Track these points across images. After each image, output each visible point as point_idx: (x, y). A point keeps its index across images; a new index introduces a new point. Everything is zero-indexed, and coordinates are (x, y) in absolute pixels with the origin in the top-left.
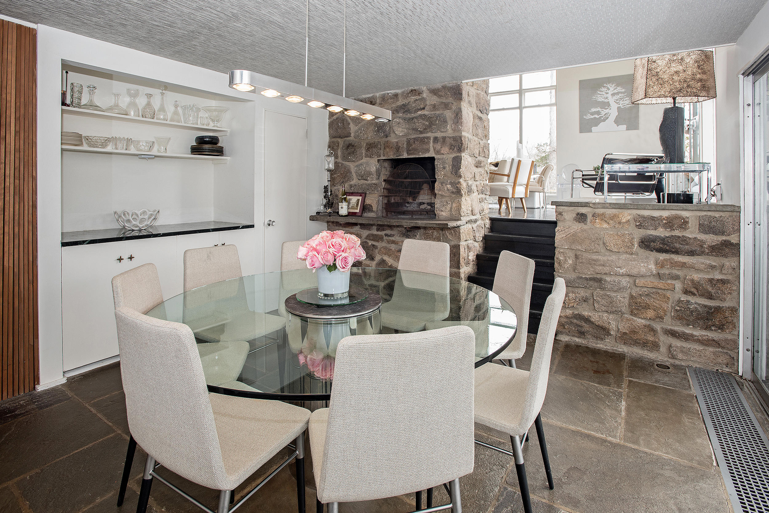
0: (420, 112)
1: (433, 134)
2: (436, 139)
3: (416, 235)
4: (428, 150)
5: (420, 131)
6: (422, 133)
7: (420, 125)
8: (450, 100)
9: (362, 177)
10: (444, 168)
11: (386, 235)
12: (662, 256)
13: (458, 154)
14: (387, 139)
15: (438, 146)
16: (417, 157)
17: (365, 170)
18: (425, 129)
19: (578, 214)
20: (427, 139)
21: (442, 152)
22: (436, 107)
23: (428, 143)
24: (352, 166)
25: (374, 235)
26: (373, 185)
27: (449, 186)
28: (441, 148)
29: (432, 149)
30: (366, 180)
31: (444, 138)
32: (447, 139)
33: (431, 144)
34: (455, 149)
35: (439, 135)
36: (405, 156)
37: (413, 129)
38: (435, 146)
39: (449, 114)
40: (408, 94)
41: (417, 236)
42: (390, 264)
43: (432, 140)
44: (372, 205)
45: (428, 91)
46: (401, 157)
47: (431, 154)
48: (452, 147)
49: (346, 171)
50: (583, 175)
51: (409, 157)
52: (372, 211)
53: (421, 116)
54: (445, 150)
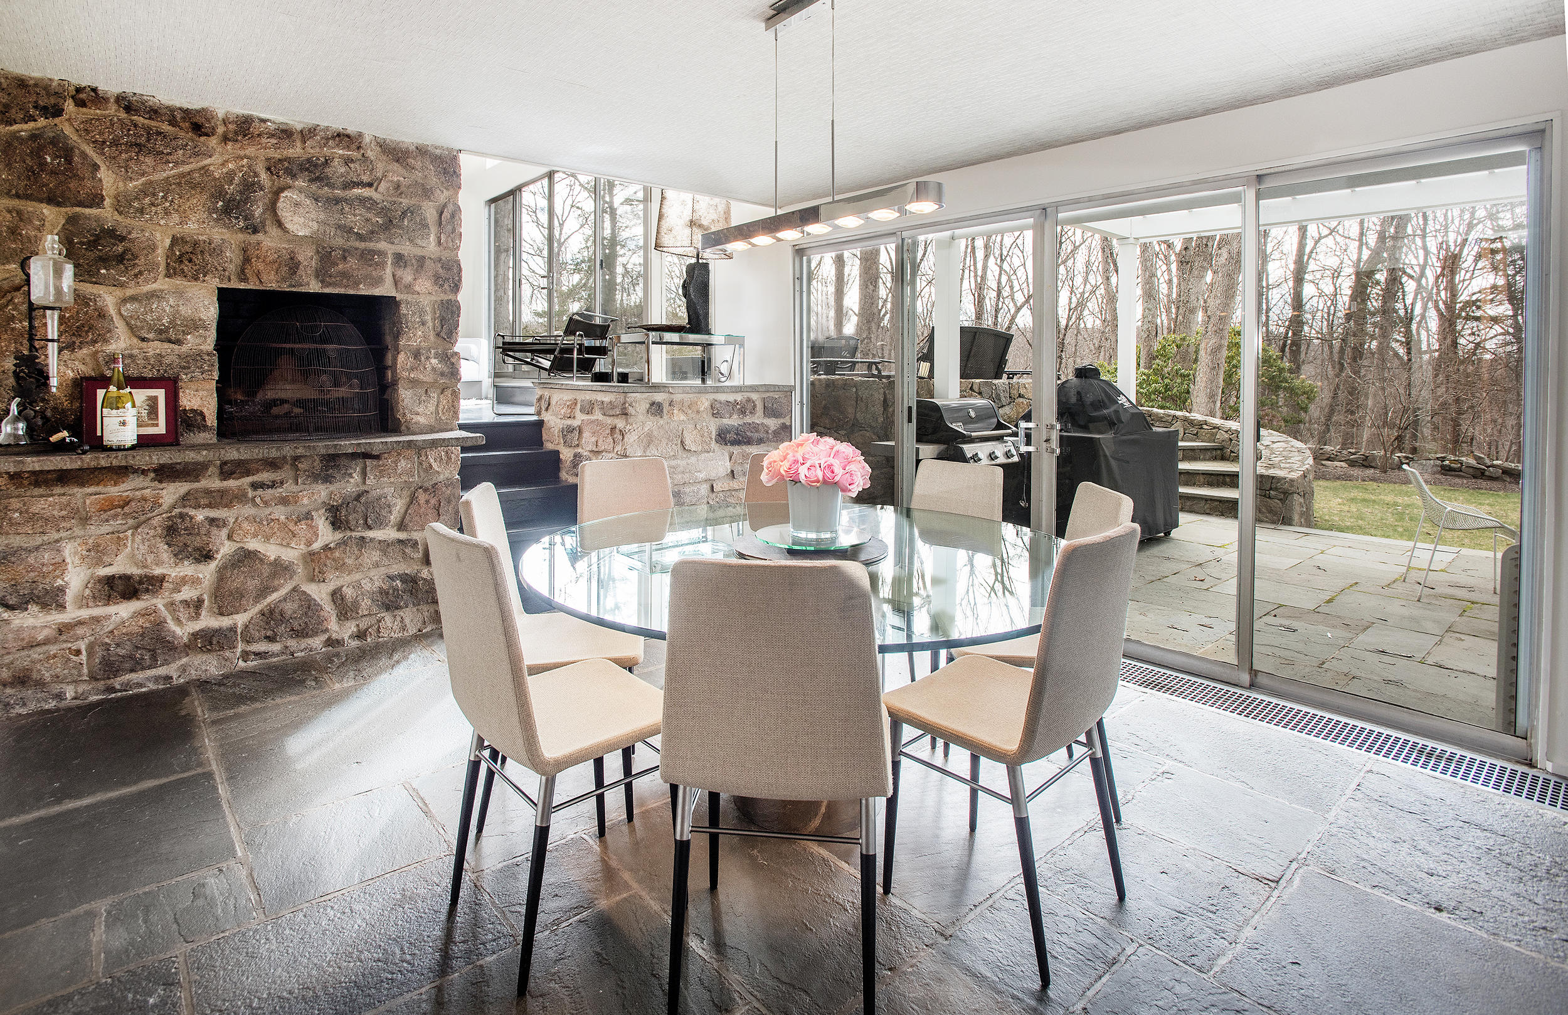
0: (357, 191)
1: (393, 247)
2: (399, 258)
3: (351, 474)
4: (379, 281)
5: (357, 233)
6: (365, 241)
7: (356, 219)
8: (433, 180)
9: (161, 332)
10: (423, 324)
11: (255, 486)
12: (736, 450)
13: (450, 297)
14: (254, 238)
15: (407, 276)
16: (351, 292)
17: (176, 314)
18: (372, 232)
19: (653, 404)
20: (378, 255)
21: (417, 288)
22: (403, 189)
23: (382, 265)
24: (108, 298)
25: (214, 492)
26: (207, 358)
27: (434, 361)
28: (415, 279)
29: (389, 280)
30: (178, 342)
31: (421, 260)
32: (428, 262)
33: (389, 270)
34: (446, 286)
35: (406, 248)
36: (314, 287)
37: (339, 227)
38: (399, 273)
39: (429, 211)
40: (328, 139)
41: (354, 475)
42: (272, 558)
43: (390, 260)
44: (205, 410)
45: (378, 149)
46: (303, 289)
47: (385, 289)
48: (437, 279)
49: (86, 313)
50: (504, 343)
51: (327, 290)
52: (204, 428)
53: (362, 200)
54: (424, 285)
